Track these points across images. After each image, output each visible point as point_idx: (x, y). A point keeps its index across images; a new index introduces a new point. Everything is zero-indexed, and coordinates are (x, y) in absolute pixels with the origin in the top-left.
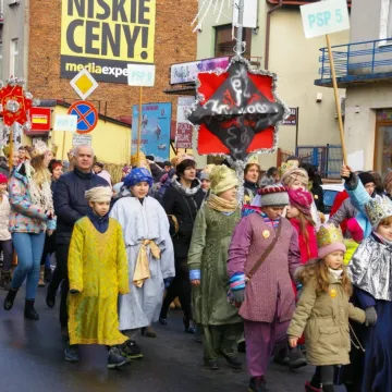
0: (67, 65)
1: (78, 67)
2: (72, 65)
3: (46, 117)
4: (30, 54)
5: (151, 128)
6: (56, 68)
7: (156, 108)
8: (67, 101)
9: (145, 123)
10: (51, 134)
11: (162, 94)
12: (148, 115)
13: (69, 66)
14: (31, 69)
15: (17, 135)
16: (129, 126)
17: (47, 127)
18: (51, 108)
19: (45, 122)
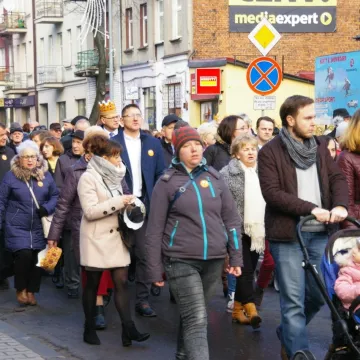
0: (237, 16)
1: (249, 19)
2: (241, 16)
3: (215, 78)
4: (195, 7)
5: (339, 83)
6: (224, 21)
7: (344, 58)
8: (239, 58)
9: (331, 77)
10: (221, 97)
11: (348, 42)
12: (334, 67)
13: (239, 18)
14: (196, 25)
15: (183, 101)
16: (312, 82)
17: (217, 89)
18: (221, 68)
19: (214, 84)
